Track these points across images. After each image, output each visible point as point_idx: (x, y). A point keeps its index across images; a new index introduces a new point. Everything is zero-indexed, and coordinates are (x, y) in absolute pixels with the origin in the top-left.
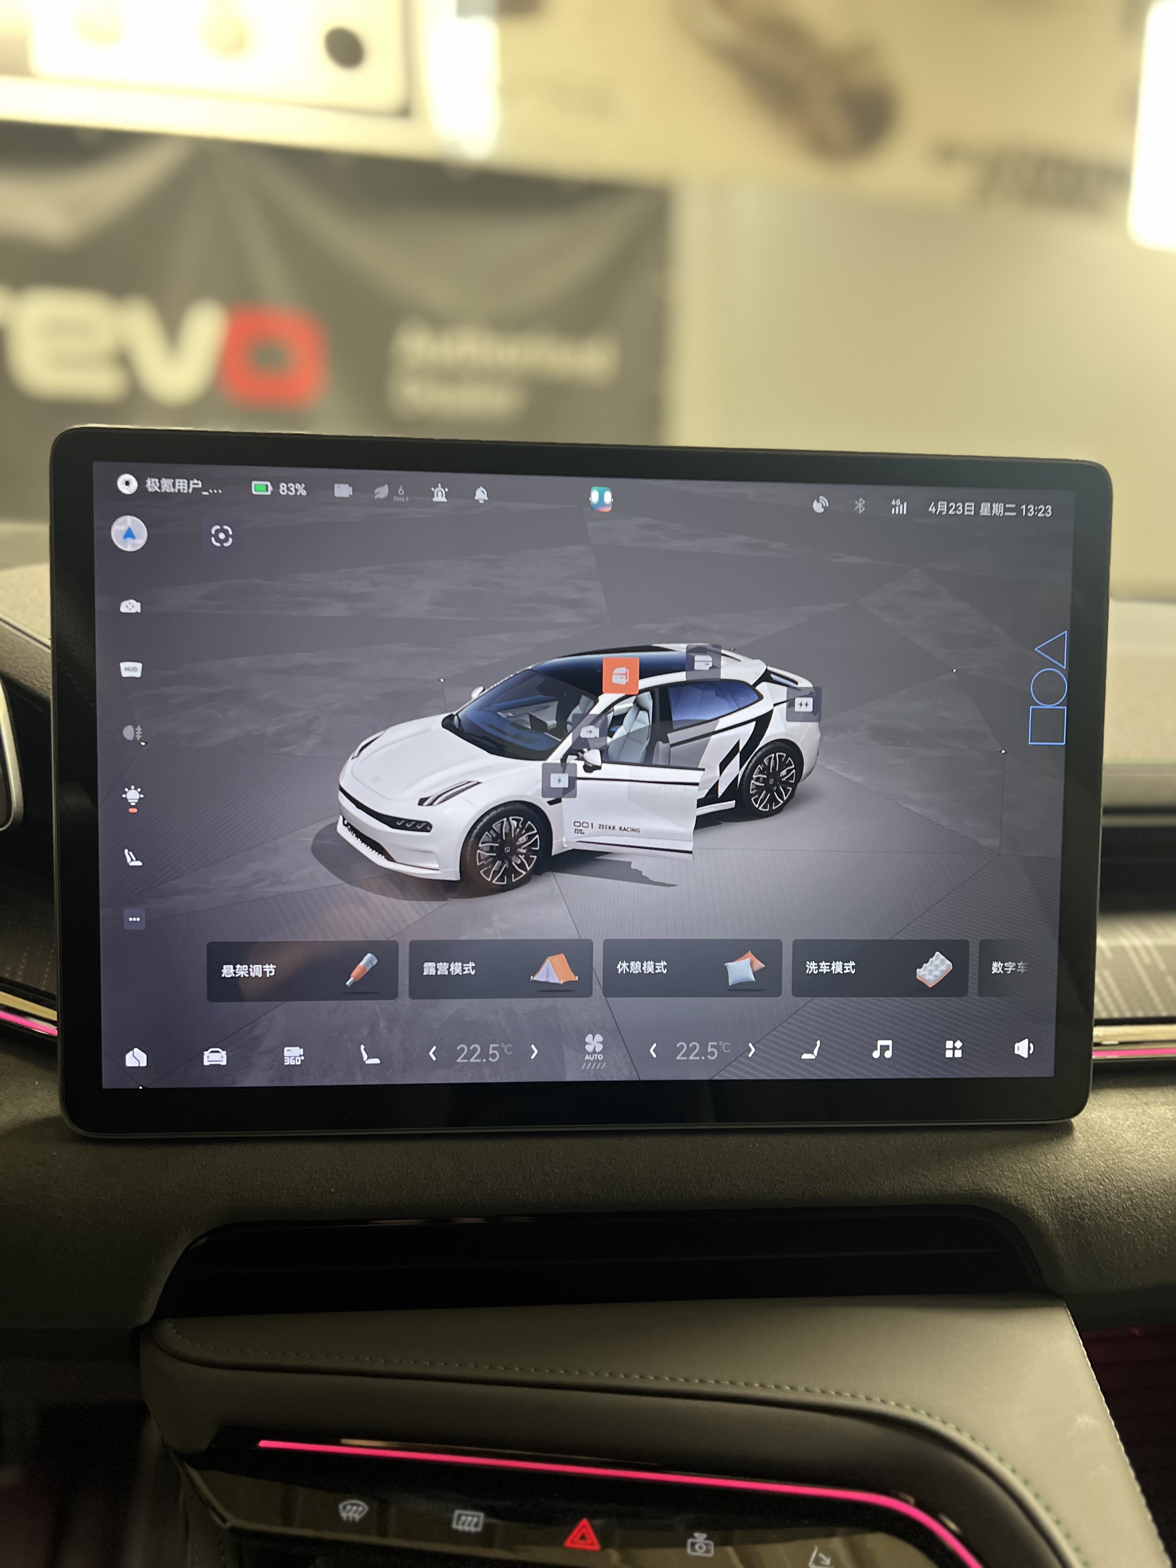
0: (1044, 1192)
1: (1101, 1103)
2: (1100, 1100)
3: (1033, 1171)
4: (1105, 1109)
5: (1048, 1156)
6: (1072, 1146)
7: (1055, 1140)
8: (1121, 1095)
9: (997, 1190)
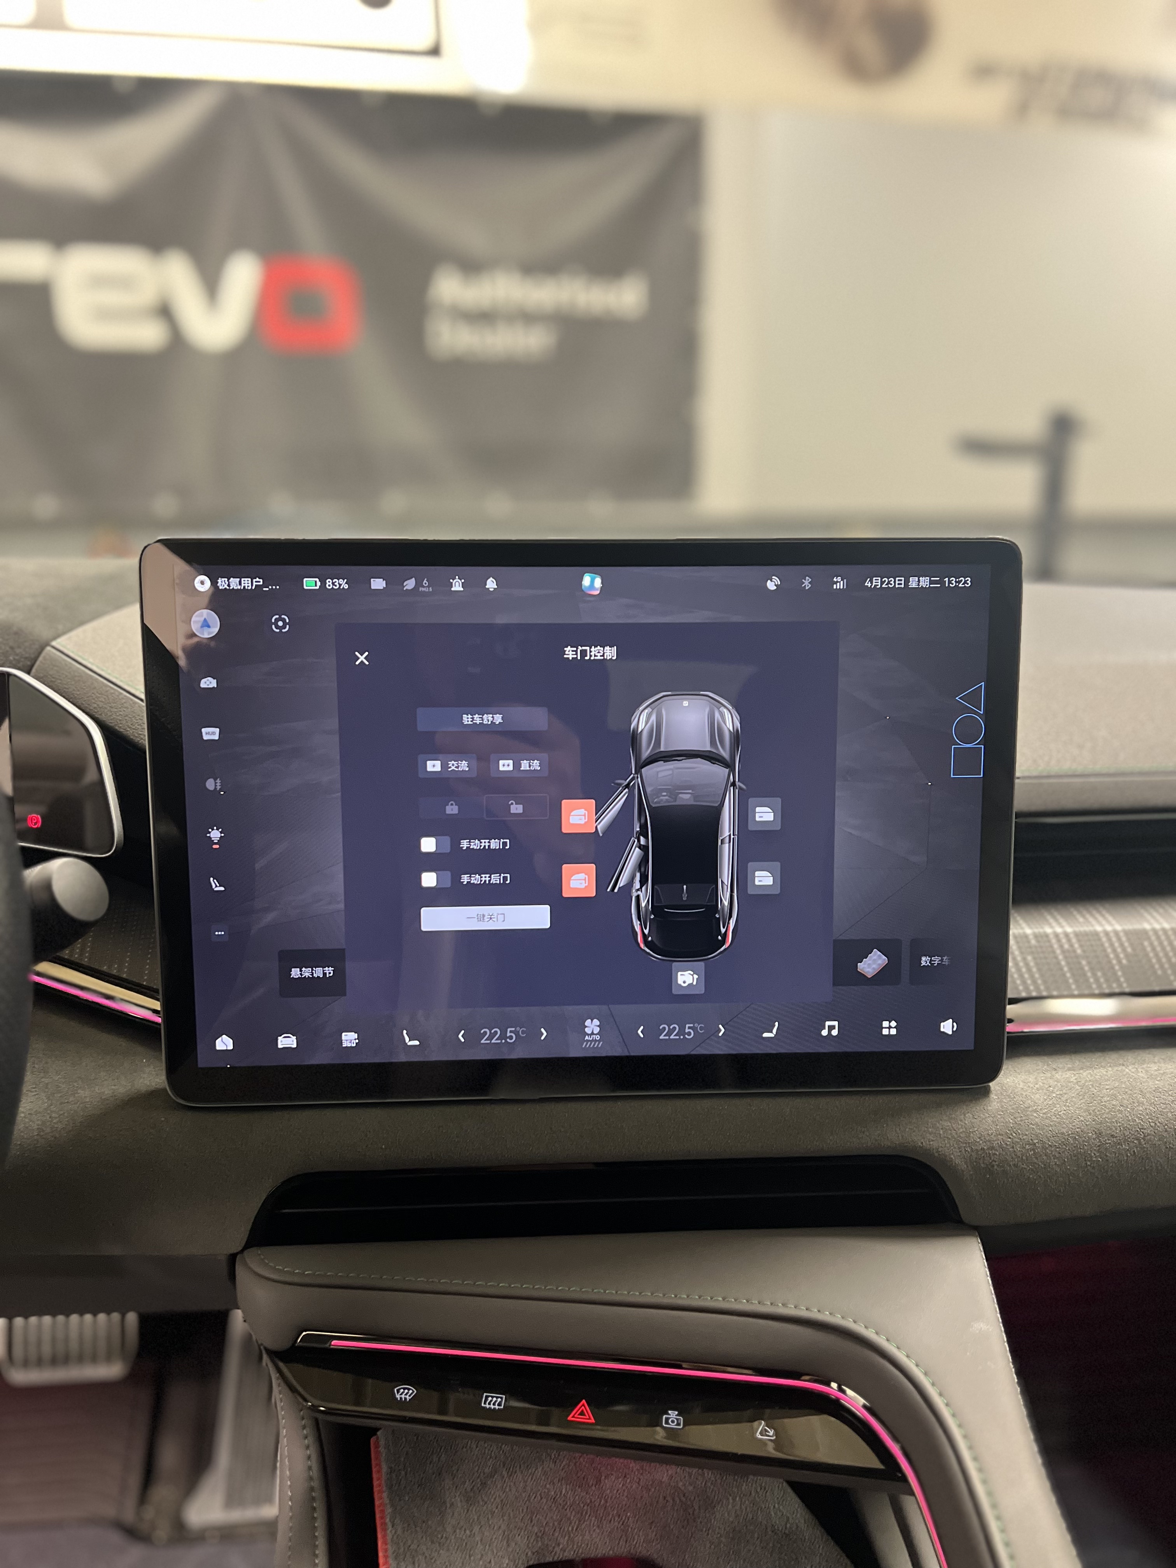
0: (961, 1145)
2: (1014, 1067)
3: (953, 1127)
4: (1017, 1074)
5: (967, 1115)
6: (987, 1106)
7: (974, 1101)
9: (922, 1143)
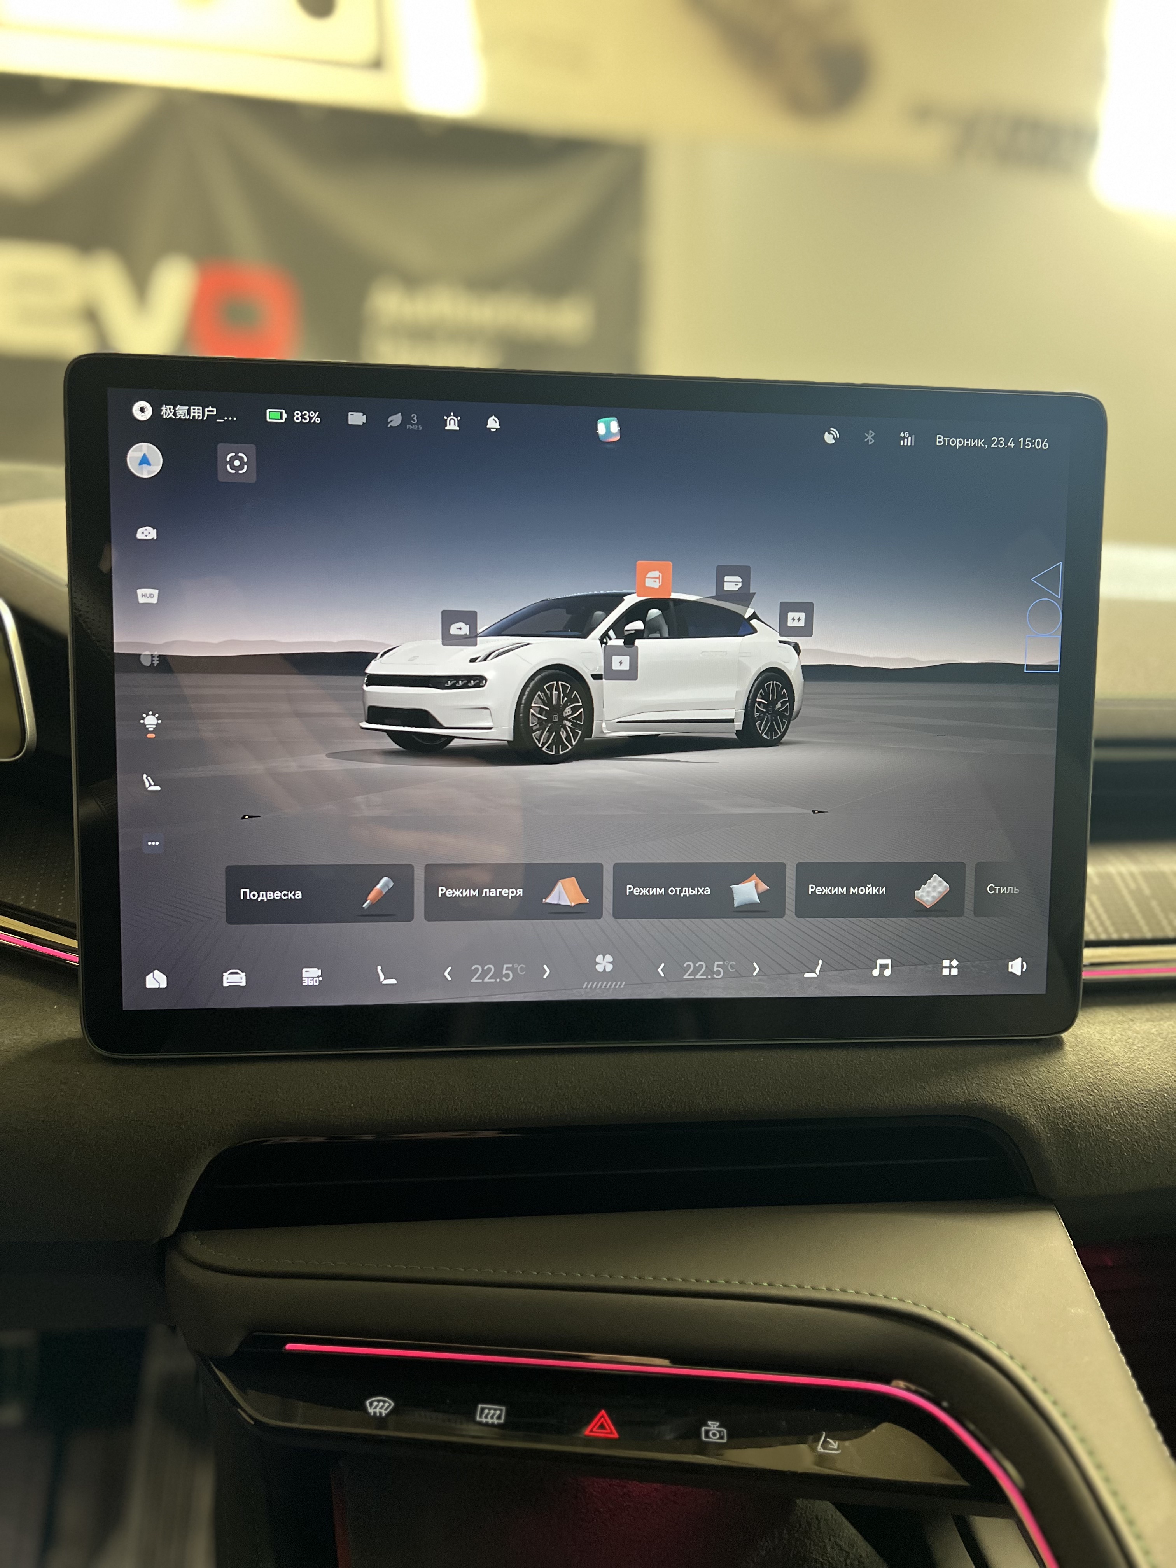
0: (1037, 1102)
1: (1089, 1019)
2: (1088, 1017)
3: (1025, 1082)
4: (1093, 1025)
5: (1040, 1069)
6: (1062, 1059)
7: (1047, 1054)
8: (1107, 1012)
9: (992, 1100)
